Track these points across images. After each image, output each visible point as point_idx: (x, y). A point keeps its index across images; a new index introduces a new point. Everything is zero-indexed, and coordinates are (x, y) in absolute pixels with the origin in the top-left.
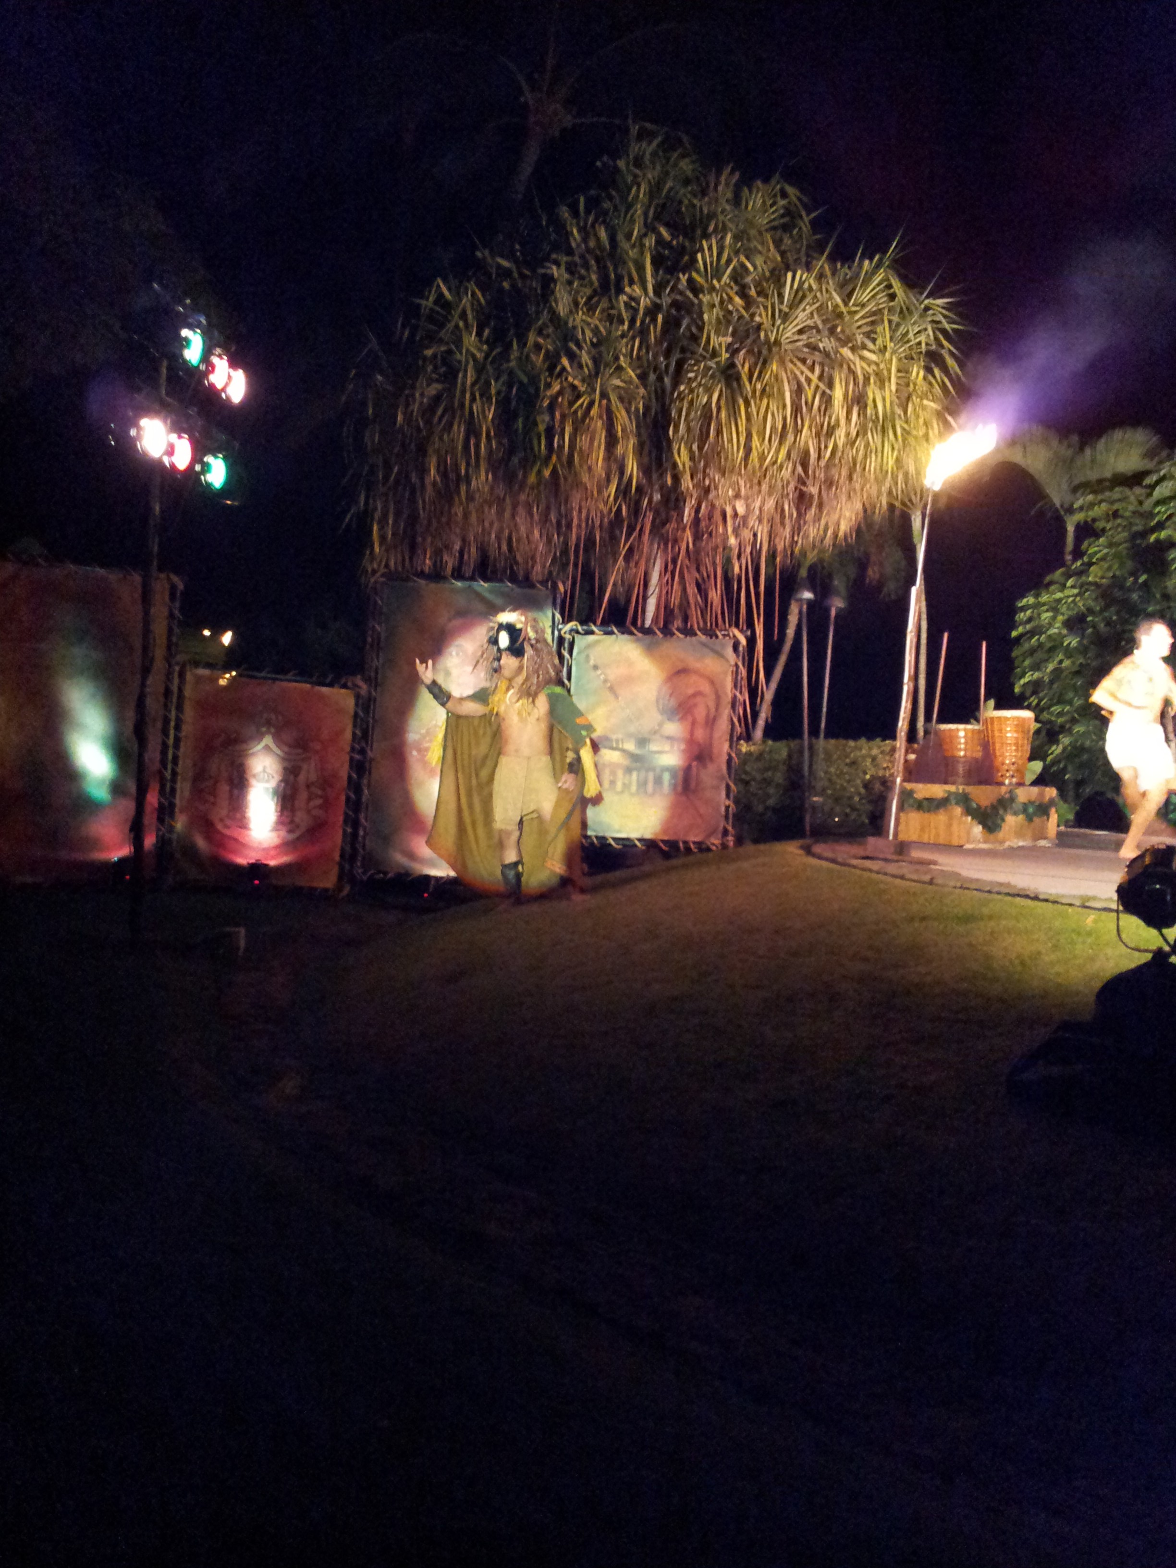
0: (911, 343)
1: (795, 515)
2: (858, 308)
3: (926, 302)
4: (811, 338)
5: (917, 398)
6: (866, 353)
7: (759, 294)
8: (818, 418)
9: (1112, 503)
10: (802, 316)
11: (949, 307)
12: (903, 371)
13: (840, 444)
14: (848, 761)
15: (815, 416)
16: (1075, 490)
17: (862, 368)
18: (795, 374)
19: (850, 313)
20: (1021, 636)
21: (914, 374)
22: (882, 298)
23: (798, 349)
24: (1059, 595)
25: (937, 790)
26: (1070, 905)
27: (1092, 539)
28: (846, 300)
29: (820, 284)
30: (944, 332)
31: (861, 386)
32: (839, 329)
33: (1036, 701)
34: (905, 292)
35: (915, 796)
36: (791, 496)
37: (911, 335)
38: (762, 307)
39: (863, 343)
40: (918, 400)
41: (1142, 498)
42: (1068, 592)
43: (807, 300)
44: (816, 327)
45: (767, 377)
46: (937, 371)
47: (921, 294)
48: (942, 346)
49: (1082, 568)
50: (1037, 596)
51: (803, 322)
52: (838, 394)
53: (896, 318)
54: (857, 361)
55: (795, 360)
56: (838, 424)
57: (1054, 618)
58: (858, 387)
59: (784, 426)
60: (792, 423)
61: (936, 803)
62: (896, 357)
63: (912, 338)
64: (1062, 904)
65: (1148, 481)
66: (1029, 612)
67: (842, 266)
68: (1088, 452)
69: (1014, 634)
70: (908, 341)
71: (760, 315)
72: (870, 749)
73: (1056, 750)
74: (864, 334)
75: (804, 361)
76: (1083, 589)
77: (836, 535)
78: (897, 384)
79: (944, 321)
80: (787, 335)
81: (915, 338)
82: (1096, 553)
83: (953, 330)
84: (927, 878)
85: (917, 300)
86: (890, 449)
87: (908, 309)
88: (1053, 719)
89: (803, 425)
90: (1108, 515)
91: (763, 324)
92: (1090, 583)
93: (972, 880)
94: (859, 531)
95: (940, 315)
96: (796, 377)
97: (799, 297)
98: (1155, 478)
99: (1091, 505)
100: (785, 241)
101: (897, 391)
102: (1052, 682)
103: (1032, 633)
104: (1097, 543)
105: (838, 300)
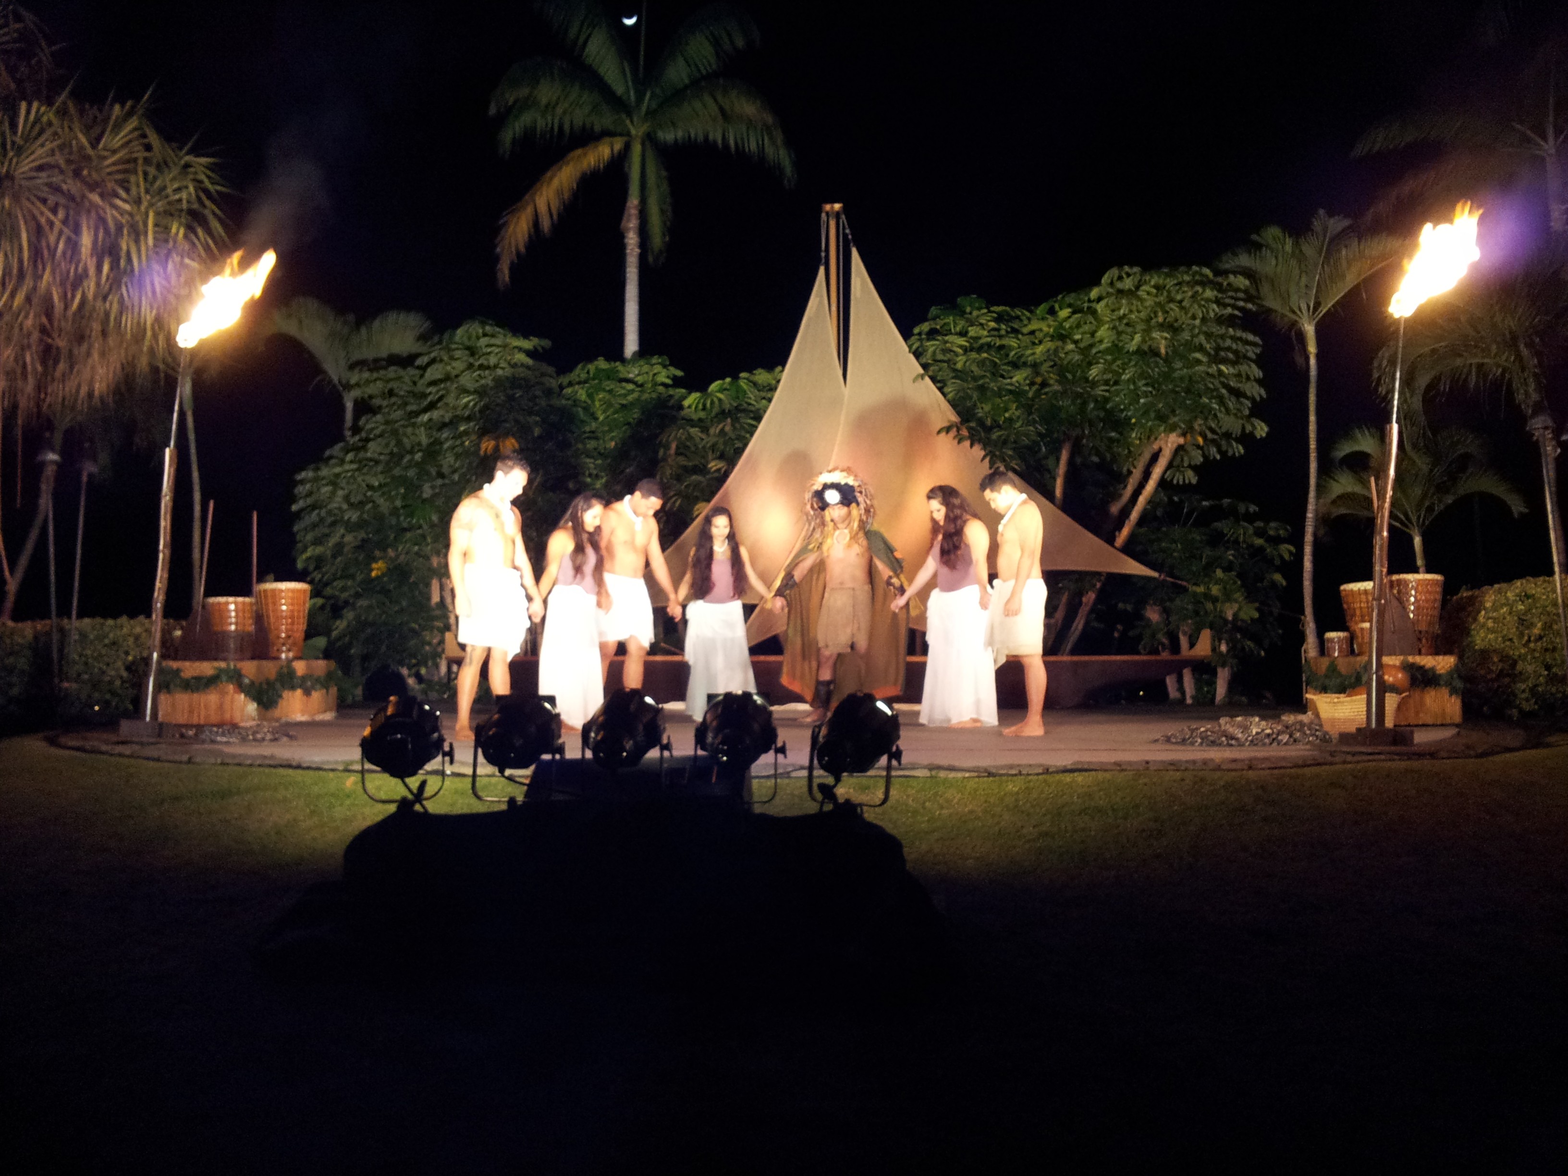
0: (170, 199)
1: (40, 369)
2: (106, 153)
3: (186, 158)
4: (53, 177)
5: (177, 255)
6: (119, 202)
8: (63, 264)
9: (389, 381)
10: (40, 151)
11: (210, 167)
12: (162, 226)
13: (90, 295)
14: (106, 641)
15: (60, 262)
16: (352, 367)
17: (113, 216)
18: (33, 214)
19: (99, 157)
20: (302, 510)
21: (174, 230)
22: (136, 146)
23: (36, 187)
24: (337, 470)
25: (206, 668)
26: (333, 770)
27: (369, 416)
28: (94, 145)
29: (62, 119)
30: (206, 191)
31: (112, 236)
32: (85, 172)
33: (320, 575)
34: (162, 145)
35: (182, 674)
36: (34, 347)
37: (169, 190)
39: (114, 191)
40: (179, 257)
41: (416, 379)
42: (347, 467)
43: (46, 136)
44: (57, 166)
46: (200, 232)
47: (181, 149)
48: (204, 206)
49: (360, 443)
50: (317, 469)
51: (41, 159)
52: (86, 240)
53: (152, 171)
54: (108, 209)
55: (33, 198)
56: (85, 275)
57: (333, 493)
58: (110, 236)
59: (21, 269)
60: (31, 265)
61: (204, 681)
62: (154, 211)
63: (172, 194)
64: (325, 770)
65: (419, 362)
66: (308, 486)
67: (91, 107)
68: (363, 331)
69: (294, 508)
70: (167, 196)
72: (132, 627)
73: (341, 625)
74: (115, 181)
75: (44, 201)
76: (363, 464)
77: (90, 395)
78: (155, 238)
79: (206, 181)
80: (22, 170)
81: (174, 195)
82: (373, 429)
83: (217, 191)
84: (185, 758)
85: (176, 156)
86: (148, 308)
87: (166, 163)
88: (337, 593)
89: (44, 269)
90: (383, 393)
92: (369, 459)
93: (233, 756)
94: (117, 391)
95: (202, 174)
96: (34, 218)
97: (38, 129)
98: (425, 360)
99: (368, 382)
100: (22, 68)
101: (154, 246)
102: (334, 556)
103: (314, 507)
104: (374, 419)
105: (84, 140)
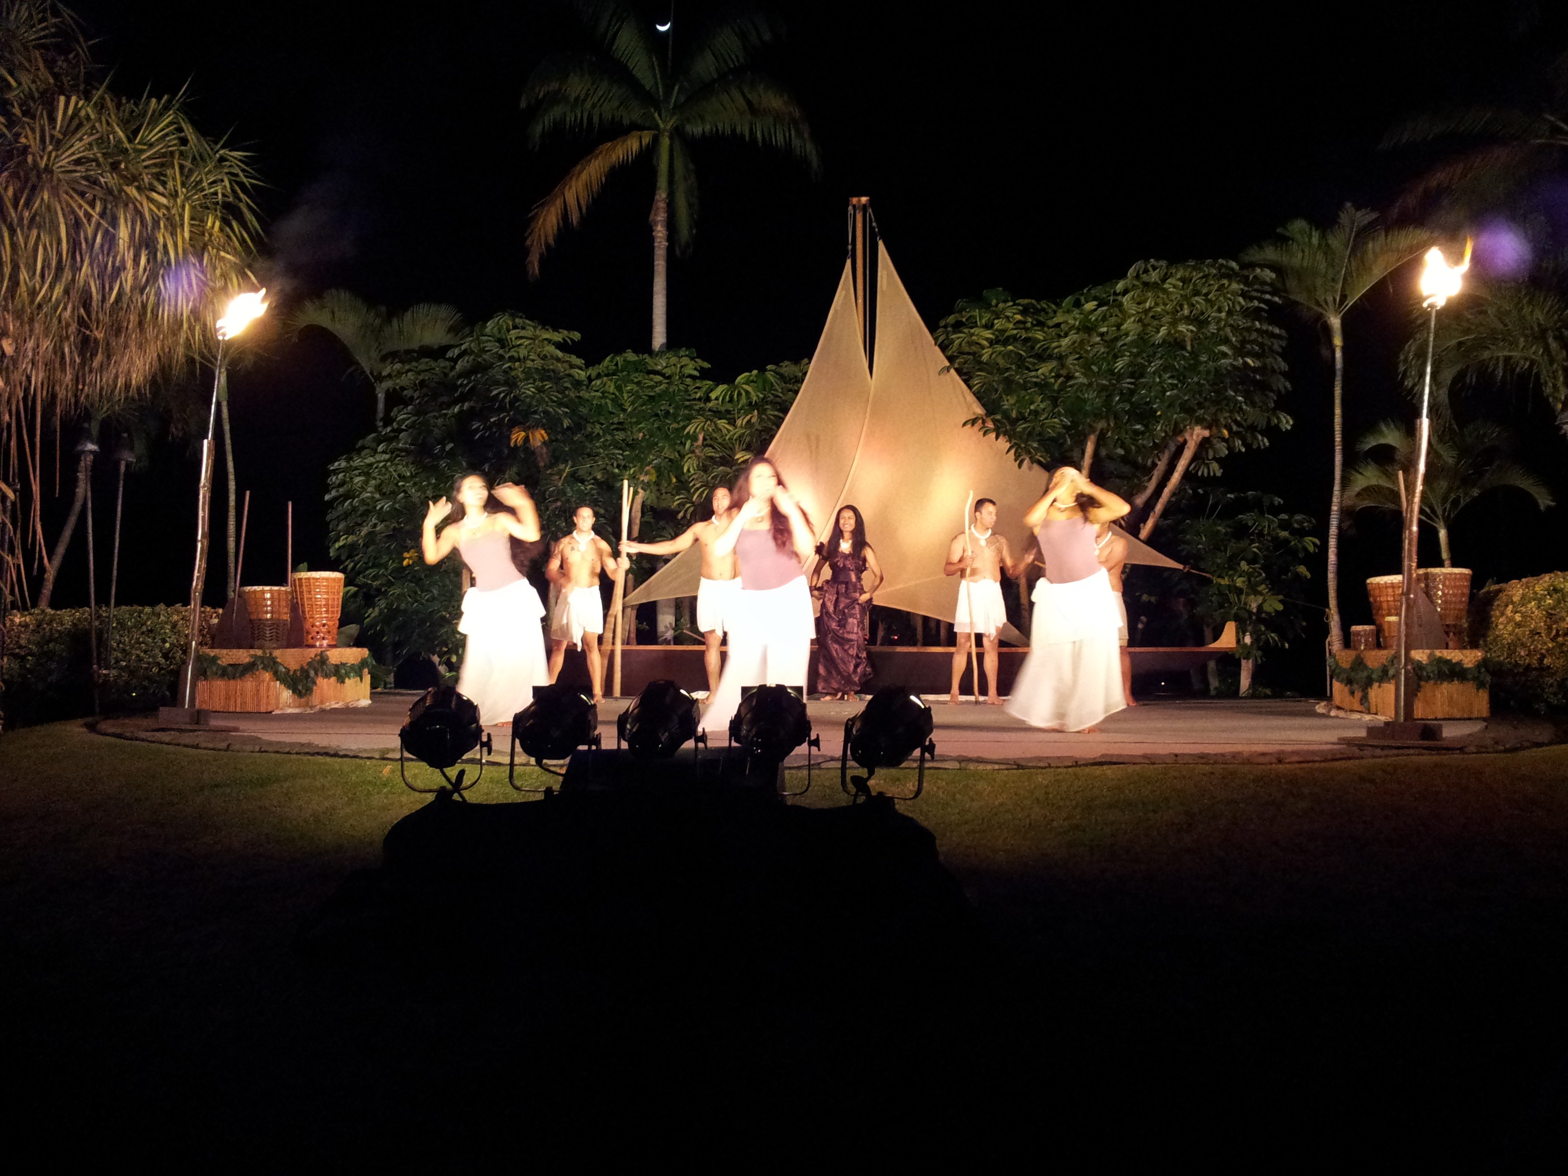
0: (206, 192)
1: (78, 360)
2: (144, 147)
3: (221, 152)
4: (91, 170)
5: (213, 248)
6: (155, 195)
7: (25, 113)
8: (100, 257)
9: (419, 373)
10: (78, 145)
11: (246, 161)
12: (198, 219)
13: (128, 288)
14: (144, 629)
15: (98, 255)
16: (384, 359)
17: (150, 210)
18: (71, 207)
19: (136, 151)
20: (335, 499)
21: (209, 224)
22: (173, 140)
23: (75, 181)
24: (371, 460)
25: (242, 656)
26: (369, 758)
27: (402, 406)
28: (132, 136)
29: (100, 113)
30: (241, 185)
31: (149, 229)
32: (123, 166)
33: (352, 564)
34: (198, 139)
35: (219, 662)
36: (72, 339)
37: (205, 184)
38: (28, 129)
39: (150, 184)
40: (215, 251)
41: (446, 371)
42: (378, 457)
43: (83, 131)
44: (96, 160)
45: (36, 205)
46: (235, 224)
47: (216, 143)
48: (240, 200)
49: (392, 435)
50: (349, 460)
51: (80, 152)
52: (123, 233)
53: (188, 164)
54: (145, 202)
55: (71, 192)
56: (123, 267)
57: (366, 482)
58: (147, 229)
59: (60, 261)
60: (69, 258)
61: (241, 668)
62: (190, 205)
63: (207, 187)
64: (362, 758)
65: (450, 354)
66: (341, 476)
67: (128, 101)
68: (395, 322)
69: (327, 497)
70: (203, 190)
71: (26, 137)
72: (169, 615)
73: (373, 613)
74: (152, 174)
75: (82, 195)
76: (394, 455)
77: (127, 386)
78: (191, 231)
79: (241, 174)
80: (60, 164)
81: (209, 188)
82: (404, 420)
83: (250, 184)
84: (224, 745)
85: (212, 149)
86: (184, 301)
87: (201, 156)
88: (369, 582)
89: (82, 261)
90: (415, 385)
91: (29, 146)
92: (401, 450)
93: (270, 743)
94: (153, 382)
95: (237, 168)
96: (73, 212)
97: (75, 125)
98: (457, 351)
99: (399, 374)
100: (60, 63)
101: (191, 239)
102: (366, 545)
103: (346, 496)
104: (405, 411)
105: (121, 134)
